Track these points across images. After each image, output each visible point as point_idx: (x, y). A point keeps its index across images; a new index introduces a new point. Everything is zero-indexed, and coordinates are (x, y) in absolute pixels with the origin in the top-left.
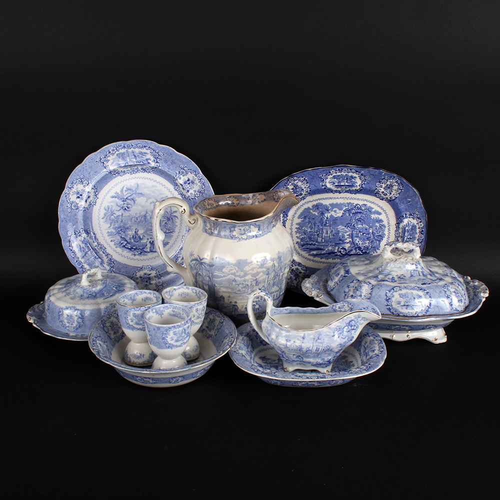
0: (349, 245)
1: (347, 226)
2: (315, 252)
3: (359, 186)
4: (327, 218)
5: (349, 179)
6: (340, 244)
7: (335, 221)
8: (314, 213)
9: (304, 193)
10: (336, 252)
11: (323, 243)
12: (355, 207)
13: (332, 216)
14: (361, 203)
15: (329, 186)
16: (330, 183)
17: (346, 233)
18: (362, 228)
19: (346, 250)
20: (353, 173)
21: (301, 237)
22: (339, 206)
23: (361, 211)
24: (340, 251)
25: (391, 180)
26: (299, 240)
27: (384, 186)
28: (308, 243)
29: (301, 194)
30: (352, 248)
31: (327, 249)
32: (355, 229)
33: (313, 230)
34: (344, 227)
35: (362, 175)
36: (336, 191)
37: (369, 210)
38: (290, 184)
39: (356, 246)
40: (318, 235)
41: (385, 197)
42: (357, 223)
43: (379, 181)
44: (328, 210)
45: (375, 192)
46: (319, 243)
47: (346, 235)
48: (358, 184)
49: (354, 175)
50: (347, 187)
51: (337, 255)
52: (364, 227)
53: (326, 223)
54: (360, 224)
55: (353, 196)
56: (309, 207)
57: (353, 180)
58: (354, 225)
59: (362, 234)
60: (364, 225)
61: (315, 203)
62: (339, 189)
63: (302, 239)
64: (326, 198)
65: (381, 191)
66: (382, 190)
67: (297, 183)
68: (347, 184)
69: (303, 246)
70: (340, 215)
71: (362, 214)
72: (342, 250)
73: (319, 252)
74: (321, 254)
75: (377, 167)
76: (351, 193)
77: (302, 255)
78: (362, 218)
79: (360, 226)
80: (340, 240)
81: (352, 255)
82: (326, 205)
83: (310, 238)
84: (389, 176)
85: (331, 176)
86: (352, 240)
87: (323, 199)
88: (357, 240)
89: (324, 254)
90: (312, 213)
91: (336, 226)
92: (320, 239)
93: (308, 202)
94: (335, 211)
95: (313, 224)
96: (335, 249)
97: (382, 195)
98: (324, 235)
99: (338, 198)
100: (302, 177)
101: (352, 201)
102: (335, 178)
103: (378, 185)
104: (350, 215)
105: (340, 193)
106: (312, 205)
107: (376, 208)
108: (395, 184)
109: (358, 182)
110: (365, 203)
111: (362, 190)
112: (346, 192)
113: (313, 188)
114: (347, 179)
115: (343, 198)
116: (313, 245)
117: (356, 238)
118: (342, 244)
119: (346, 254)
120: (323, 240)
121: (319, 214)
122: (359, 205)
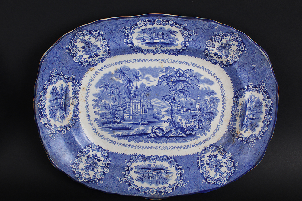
0: (167, 124)
1: (164, 99)
2: (120, 133)
3: (181, 44)
4: (137, 88)
5: (165, 35)
6: (154, 122)
7: (147, 91)
8: (117, 80)
9: (101, 53)
10: (150, 134)
11: (131, 121)
12: (176, 73)
13: (143, 85)
14: (184, 67)
15: (136, 43)
16: (138, 39)
17: (163, 108)
18: (186, 103)
19: (163, 131)
20: (171, 25)
21: (101, 113)
22: (153, 72)
23: (185, 79)
24: (155, 133)
25: (228, 38)
26: (98, 117)
27: (217, 45)
28: (110, 120)
29: (97, 55)
30: (172, 128)
31: (136, 129)
32: (175, 103)
33: (117, 104)
34: (160, 101)
35: (185, 28)
36: (148, 51)
37: (197, 77)
38: (78, 40)
39: (177, 126)
40: (124, 110)
41: (218, 60)
42: (178, 95)
43: (210, 38)
44: (137, 77)
45: (204, 53)
46: (125, 120)
47: (162, 110)
48: (179, 42)
49: (173, 28)
50: (163, 45)
51: (151, 137)
52: (188, 101)
53: (135, 94)
54: (182, 97)
55: (173, 57)
56: (110, 72)
57: (172, 36)
58: (174, 98)
59: (185, 110)
60: (188, 99)
61: (119, 67)
62: (153, 48)
63: (102, 116)
64: (135, 61)
65: (214, 52)
66: (215, 50)
67: (89, 39)
68: (163, 41)
69: (103, 124)
70: (155, 83)
71: (185, 83)
72: (157, 131)
73: (126, 132)
74: (128, 136)
75: (207, 18)
76: (170, 54)
77: (102, 136)
78: (186, 88)
79: (182, 99)
80: (155, 118)
81: (171, 137)
82: (134, 70)
83: (113, 115)
84: (225, 31)
85: (138, 30)
86: (172, 117)
87: (131, 61)
88: (178, 119)
89: (133, 135)
90: (115, 81)
91: (149, 99)
92: (126, 116)
93: (109, 65)
94: (148, 79)
95: (116, 95)
96: (147, 129)
97: (215, 58)
98: (133, 110)
99: (151, 60)
100: (96, 31)
101: (172, 65)
102: (145, 33)
103: (209, 43)
104: (168, 84)
105: (154, 53)
106: (115, 69)
107: (205, 75)
108: (234, 42)
109: (180, 39)
110: (191, 67)
111: (185, 50)
112: (163, 52)
113: (113, 46)
114: (163, 34)
115: (159, 60)
116: (118, 123)
117: (177, 116)
118: (158, 122)
119: (164, 136)
120: (131, 117)
121: (125, 82)
122: (182, 70)
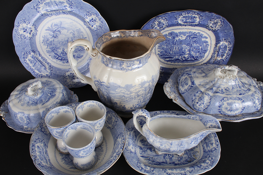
0: (187, 55)
1: (187, 45)
2: (168, 59)
3: (198, 22)
4: (177, 40)
5: (192, 18)
6: (182, 55)
7: (181, 42)
8: (169, 37)
9: (164, 26)
10: (180, 59)
11: (173, 54)
12: (193, 34)
13: (179, 39)
14: (197, 32)
15: (180, 22)
16: (181, 20)
17: (186, 49)
18: (196, 46)
19: (185, 58)
20: (196, 15)
21: (161, 51)
22: (184, 33)
23: (196, 36)
24: (182, 59)
25: (218, 20)
26: (159, 53)
27: (212, 22)
28: (164, 54)
29: (162, 27)
30: (189, 57)
31: (175, 58)
32: (192, 47)
33: (168, 47)
34: (186, 46)
35: (201, 16)
36: (183, 25)
37: (201, 36)
38: (157, 21)
39: (191, 56)
40: (170, 50)
41: (211, 29)
42: (193, 43)
43: (210, 20)
44: (177, 36)
45: (206, 26)
46: (170, 54)
47: (186, 50)
48: (197, 21)
49: (196, 16)
50: (190, 23)
51: (180, 61)
52: (197, 46)
53: (176, 43)
54: (195, 44)
55: (193, 27)
56: (166, 34)
57: (195, 19)
58: (191, 44)
59: (195, 49)
60: (197, 45)
61: (170, 32)
62: (186, 24)
63: (161, 52)
64: (177, 29)
65: (210, 26)
66: (211, 25)
67: (161, 20)
68: (190, 21)
69: (161, 56)
70: (184, 38)
71: (196, 38)
72: (183, 58)
73: (171, 59)
74: (171, 60)
75: (211, 12)
76: (192, 26)
77: (160, 61)
78: (197, 40)
79: (195, 45)
80: (183, 53)
81: (188, 60)
82: (176, 33)
83: (166, 52)
84: (217, 17)
85: (182, 16)
86: (190, 52)
87: (175, 29)
88: (192, 53)
89: (173, 60)
90: (168, 38)
91: (181, 45)
92: (171, 52)
93: (166, 31)
94: (181, 37)
95: (168, 44)
96: (179, 57)
97: (210, 28)
98: (174, 50)
99: (184, 29)
100: (164, 17)
101: (192, 31)
102: (184, 18)
103: (209, 22)
104: (190, 39)
105: (185, 26)
106: (168, 33)
107: (205, 35)
108: (220, 22)
109: (198, 20)
110: (199, 32)
111: (199, 24)
112: (189, 25)
113: (170, 23)
114: (191, 18)
115: (187, 29)
116: (167, 55)
117: (192, 52)
118: (184, 55)
119: (186, 60)
120: (173, 53)
121: (172, 38)
122: (196, 33)
